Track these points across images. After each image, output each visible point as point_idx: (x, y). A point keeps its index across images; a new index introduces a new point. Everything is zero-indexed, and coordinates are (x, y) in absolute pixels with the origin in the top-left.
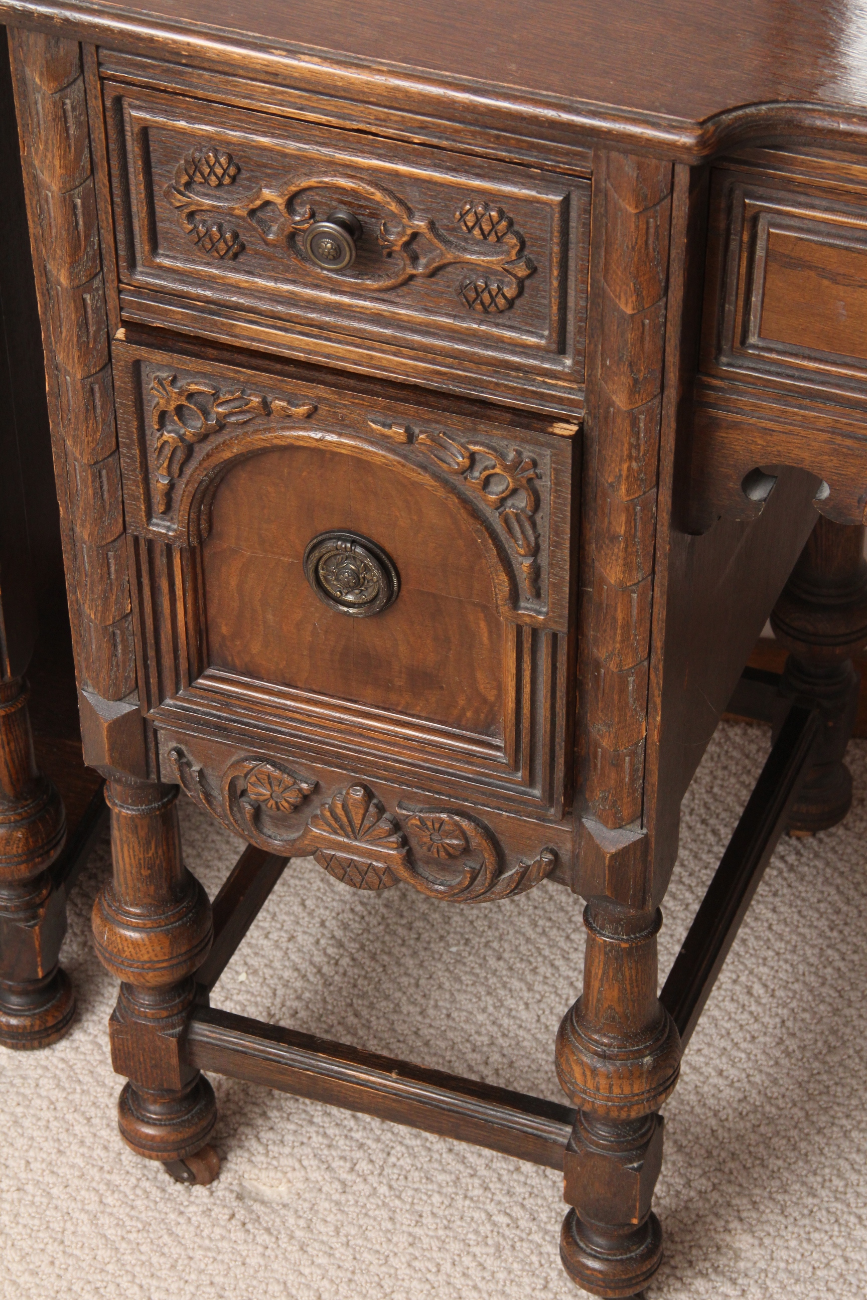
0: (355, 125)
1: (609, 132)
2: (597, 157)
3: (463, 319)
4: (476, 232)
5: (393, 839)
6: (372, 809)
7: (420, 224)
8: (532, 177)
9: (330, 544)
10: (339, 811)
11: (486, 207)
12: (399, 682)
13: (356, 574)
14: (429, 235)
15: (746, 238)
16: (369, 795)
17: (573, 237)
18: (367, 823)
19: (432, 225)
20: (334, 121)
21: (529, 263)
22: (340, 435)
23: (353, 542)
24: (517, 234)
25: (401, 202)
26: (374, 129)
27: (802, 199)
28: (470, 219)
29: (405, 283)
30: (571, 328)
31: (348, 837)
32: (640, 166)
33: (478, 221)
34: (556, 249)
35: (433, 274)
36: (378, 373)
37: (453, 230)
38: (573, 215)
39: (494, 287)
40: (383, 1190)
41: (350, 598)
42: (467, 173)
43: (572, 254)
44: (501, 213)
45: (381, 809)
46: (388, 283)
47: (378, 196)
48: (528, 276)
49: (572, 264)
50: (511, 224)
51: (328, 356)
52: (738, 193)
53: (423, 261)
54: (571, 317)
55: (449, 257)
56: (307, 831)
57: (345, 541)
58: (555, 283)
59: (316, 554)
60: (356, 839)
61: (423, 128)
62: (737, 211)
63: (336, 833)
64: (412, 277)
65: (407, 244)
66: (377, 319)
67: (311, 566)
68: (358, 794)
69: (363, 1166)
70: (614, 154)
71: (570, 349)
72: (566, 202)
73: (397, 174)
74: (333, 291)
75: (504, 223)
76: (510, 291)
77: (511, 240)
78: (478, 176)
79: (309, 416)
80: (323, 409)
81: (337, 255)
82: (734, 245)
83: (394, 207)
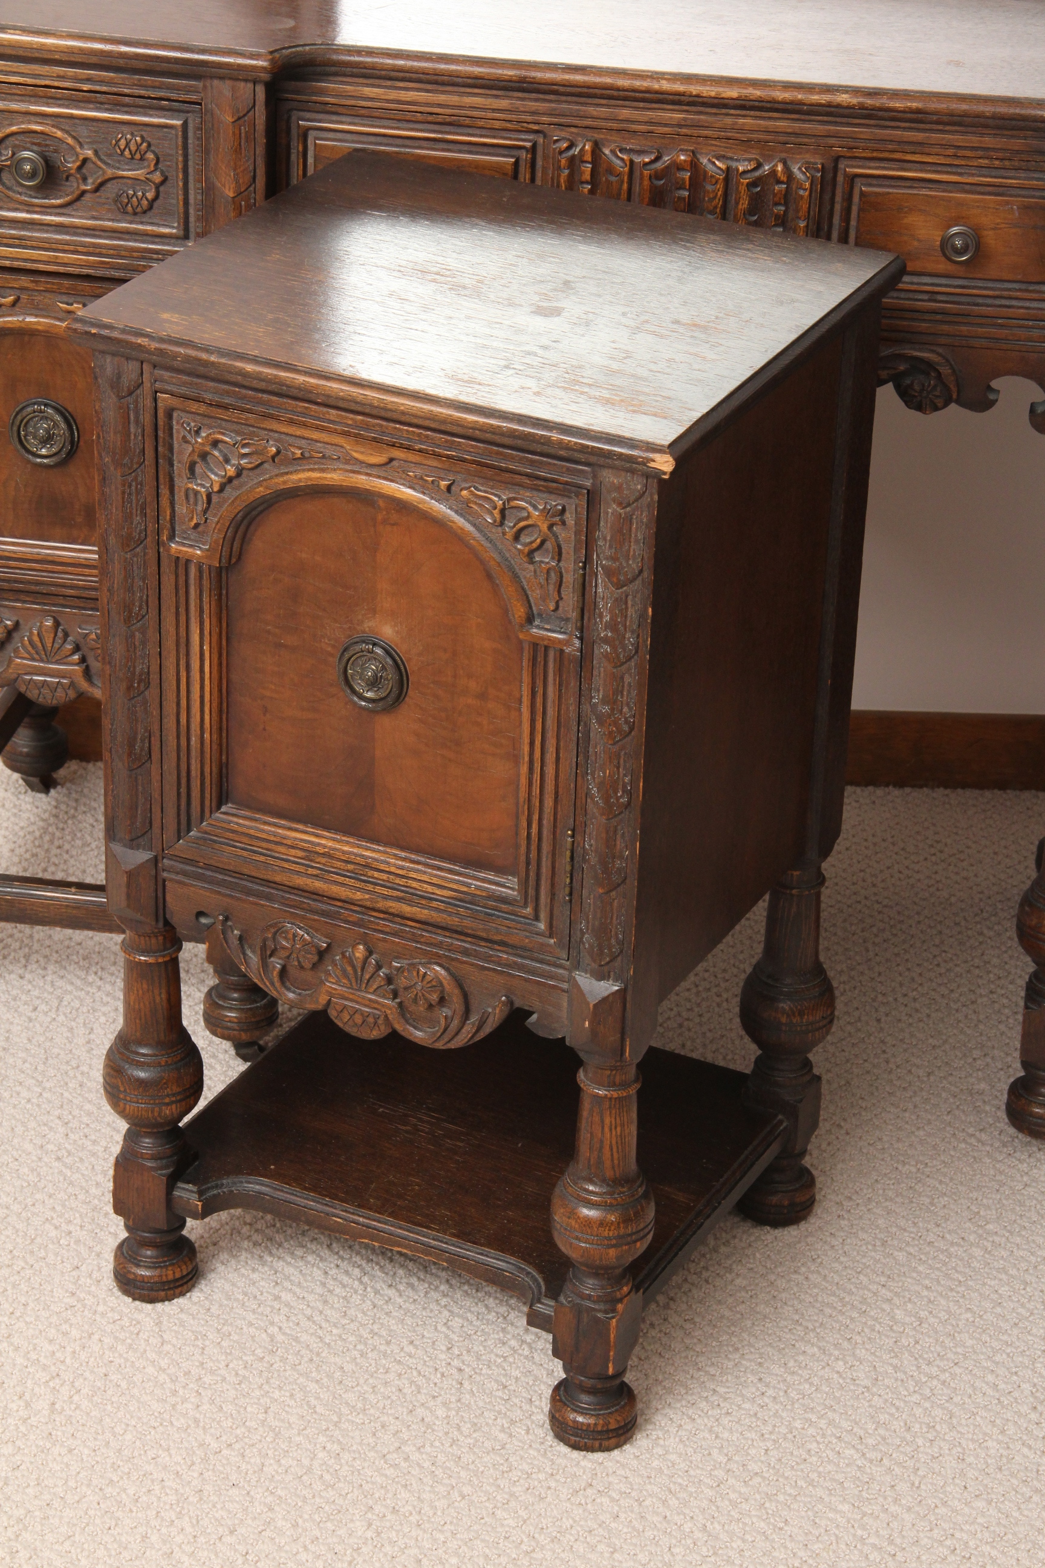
0: (43, 82)
1: (213, 62)
2: (205, 87)
3: (119, 221)
4: (127, 153)
5: (76, 657)
6: (60, 634)
7: (89, 153)
8: (162, 109)
9: (30, 409)
10: (36, 639)
11: (132, 134)
12: (79, 519)
13: (47, 431)
14: (94, 159)
15: (301, 148)
16: (57, 624)
17: (191, 151)
18: (56, 646)
19: (96, 153)
20: (29, 81)
21: (162, 173)
22: (36, 316)
23: (46, 405)
24: (154, 152)
25: (74, 137)
26: (56, 84)
27: (334, 118)
28: (123, 143)
29: (78, 199)
30: (192, 219)
31: (42, 661)
32: (234, 90)
33: (127, 145)
34: (180, 159)
35: (96, 190)
36: (61, 269)
37: (110, 155)
38: (190, 134)
39: (140, 193)
40: (61, 1018)
41: (44, 452)
42: (118, 112)
43: (190, 163)
44: (142, 137)
45: (66, 635)
46: (68, 199)
47: (59, 134)
48: (163, 182)
49: (191, 171)
50: (149, 145)
51: (25, 260)
52: (294, 118)
53: (90, 181)
54: (192, 211)
55: (110, 172)
56: (10, 661)
57: (39, 404)
58: (181, 184)
59: (19, 418)
60: (48, 662)
61: (89, 80)
62: (294, 132)
63: (33, 659)
64: (84, 192)
65: (80, 168)
66: (60, 228)
67: (15, 428)
68: (49, 623)
69: (43, 1007)
70: (216, 82)
71: (192, 235)
72: (185, 125)
73: (72, 117)
74: (28, 212)
75: (145, 144)
76: (150, 195)
77: (150, 156)
78: (127, 113)
79: (14, 304)
80: (24, 297)
81: (33, 175)
82: (293, 157)
83: (70, 141)
